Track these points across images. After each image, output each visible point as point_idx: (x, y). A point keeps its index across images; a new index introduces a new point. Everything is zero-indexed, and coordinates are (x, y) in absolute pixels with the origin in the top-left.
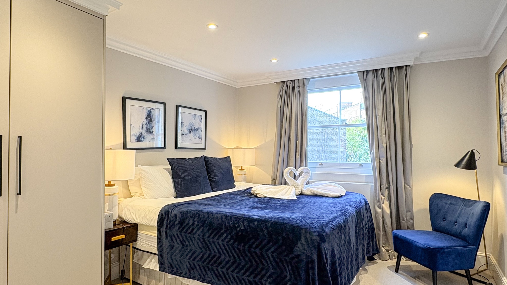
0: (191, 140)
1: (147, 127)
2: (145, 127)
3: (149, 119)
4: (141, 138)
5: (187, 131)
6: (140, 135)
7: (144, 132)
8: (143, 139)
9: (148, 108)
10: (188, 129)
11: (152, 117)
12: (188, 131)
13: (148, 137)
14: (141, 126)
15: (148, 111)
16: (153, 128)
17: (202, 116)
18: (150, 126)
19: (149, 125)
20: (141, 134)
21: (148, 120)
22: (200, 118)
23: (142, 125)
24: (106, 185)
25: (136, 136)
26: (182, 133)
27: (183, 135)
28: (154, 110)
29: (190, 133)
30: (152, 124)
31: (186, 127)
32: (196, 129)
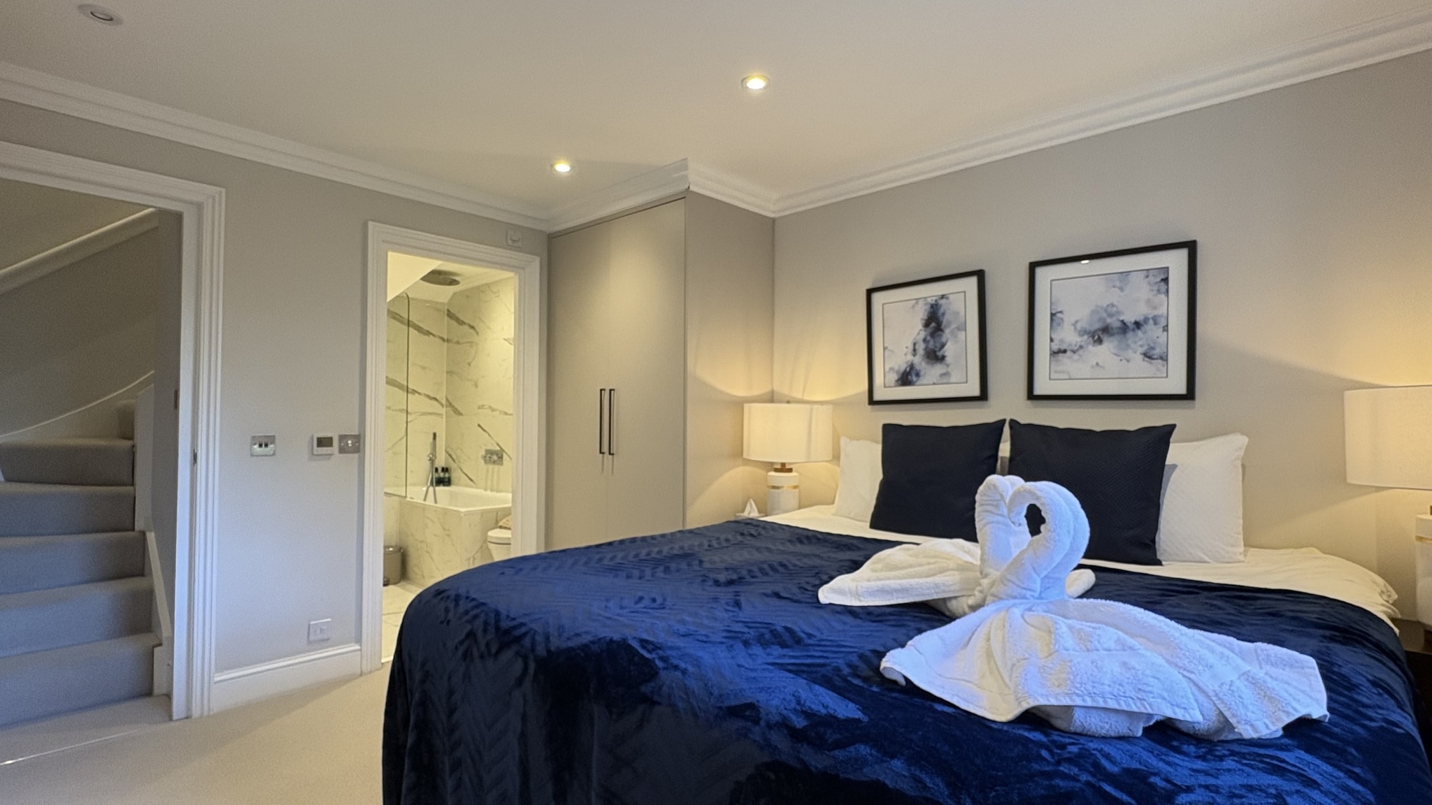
0: (1102, 367)
1: (926, 349)
2: (921, 348)
3: (933, 325)
4: (909, 377)
5: (1079, 339)
6: (908, 369)
7: (918, 360)
8: (914, 378)
9: (929, 300)
10: (1083, 332)
11: (941, 319)
12: (1086, 337)
13: (932, 372)
14: (911, 347)
15: (928, 307)
16: (946, 347)
17: (1166, 270)
18: (935, 342)
19: (932, 343)
20: (912, 366)
21: (929, 330)
22: (1158, 279)
23: (915, 344)
24: (776, 470)
25: (897, 372)
26: (1055, 347)
27: (1056, 353)
28: (947, 298)
29: (1100, 341)
30: (940, 336)
31: (1075, 324)
32: (1131, 326)
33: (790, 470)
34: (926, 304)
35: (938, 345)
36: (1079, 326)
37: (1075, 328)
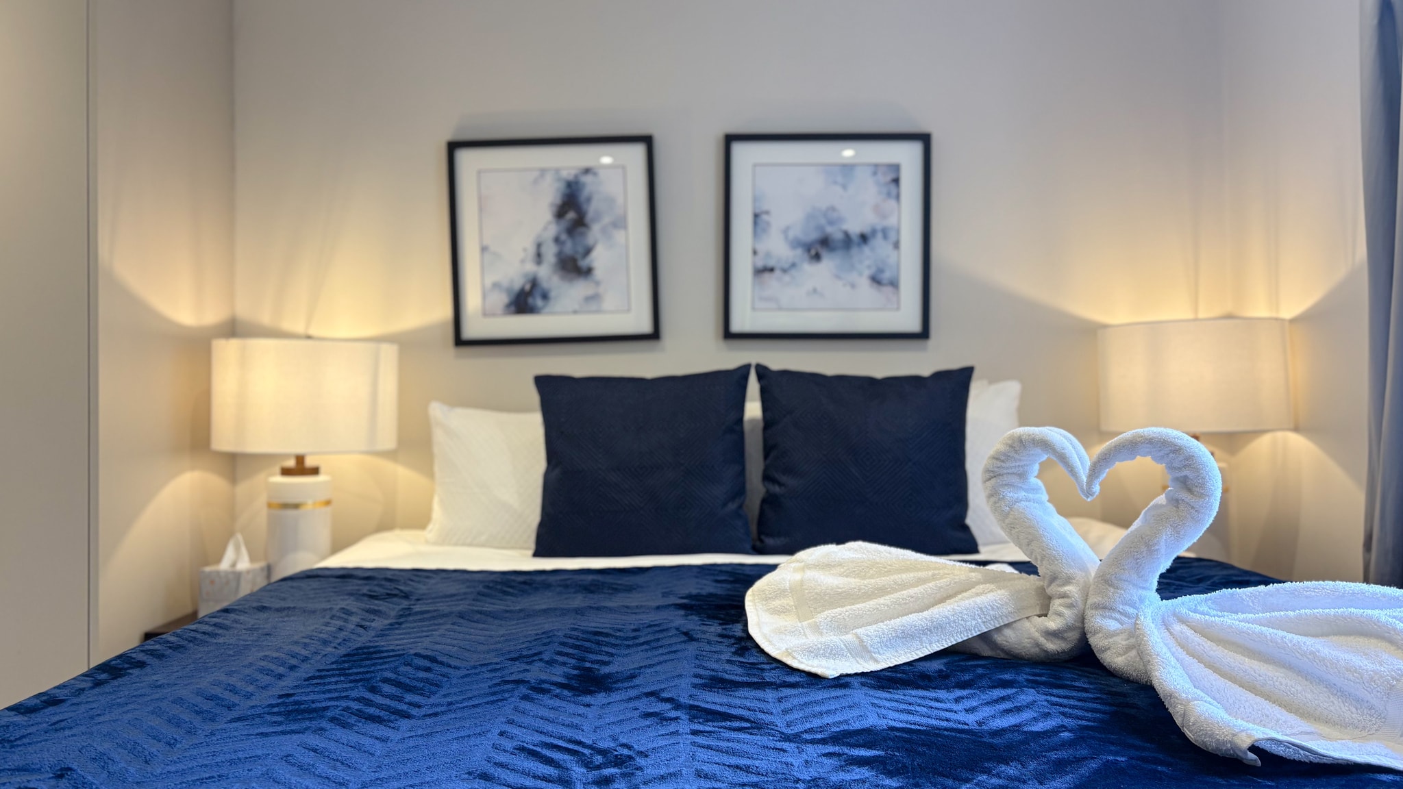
0: (823, 294)
1: (558, 254)
2: (550, 252)
3: (571, 215)
4: (529, 300)
5: (791, 253)
6: (528, 287)
7: (546, 273)
8: (539, 302)
9: (563, 173)
10: (796, 244)
11: (585, 207)
12: (799, 251)
13: (569, 293)
14: (532, 250)
15: (561, 186)
16: (594, 253)
18: (574, 244)
19: (568, 245)
20: (534, 283)
21: (565, 223)
22: (888, 180)
23: (539, 246)
24: (286, 472)
25: (508, 291)
26: (760, 264)
27: (763, 271)
28: (595, 174)
29: (817, 257)
30: (583, 235)
31: (786, 231)
32: (855, 238)
33: (315, 471)
34: (559, 180)
35: (581, 250)
36: (791, 234)
37: (786, 238)
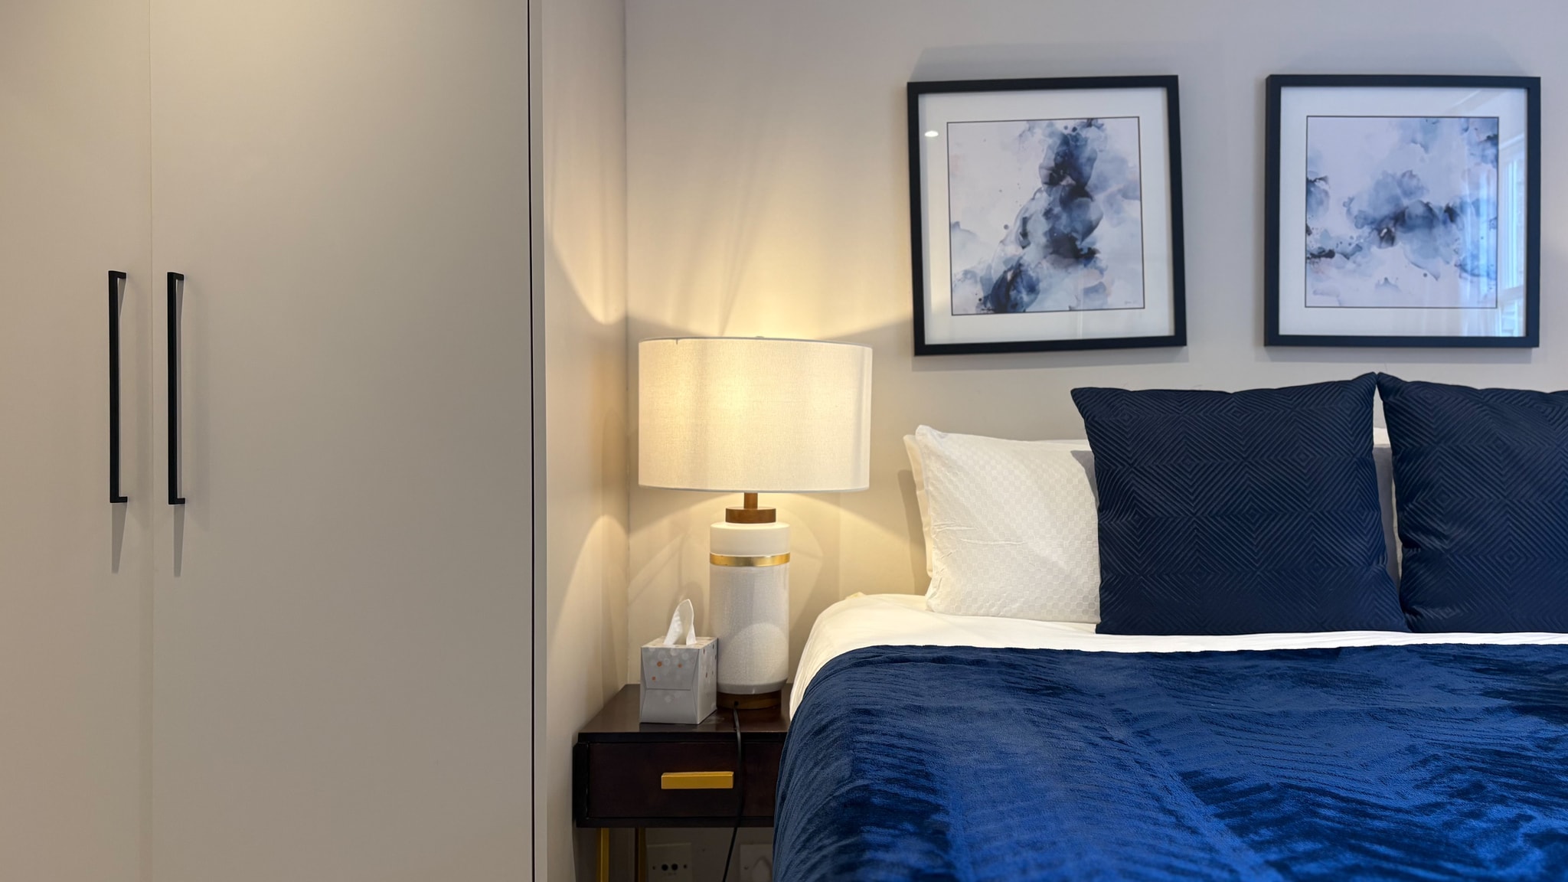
0: (1396, 287)
1: (1051, 233)
2: (1039, 229)
3: (1068, 181)
4: (1013, 293)
5: (1355, 233)
6: (1009, 276)
7: (1033, 257)
8: (1025, 297)
9: (1060, 126)
10: (1362, 220)
11: (1086, 169)
12: (1367, 230)
13: (1064, 284)
14: (1015, 227)
15: (1055, 142)
16: (1096, 232)
17: (1495, 121)
18: (1072, 219)
19: (1064, 219)
20: (1018, 270)
21: (1058, 192)
22: (1484, 137)
23: (1025, 221)
24: (733, 516)
25: (984, 281)
26: (1315, 247)
27: (1319, 256)
28: (1099, 127)
29: (1390, 239)
30: (1084, 207)
31: (1348, 204)
32: (1441, 215)
33: (769, 516)
34: (1051, 135)
35: (1079, 227)
36: (1355, 209)
37: (1349, 211)
